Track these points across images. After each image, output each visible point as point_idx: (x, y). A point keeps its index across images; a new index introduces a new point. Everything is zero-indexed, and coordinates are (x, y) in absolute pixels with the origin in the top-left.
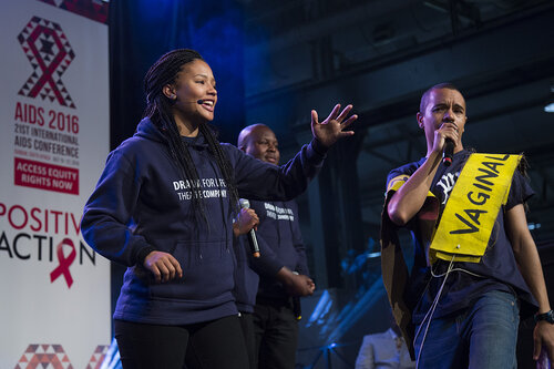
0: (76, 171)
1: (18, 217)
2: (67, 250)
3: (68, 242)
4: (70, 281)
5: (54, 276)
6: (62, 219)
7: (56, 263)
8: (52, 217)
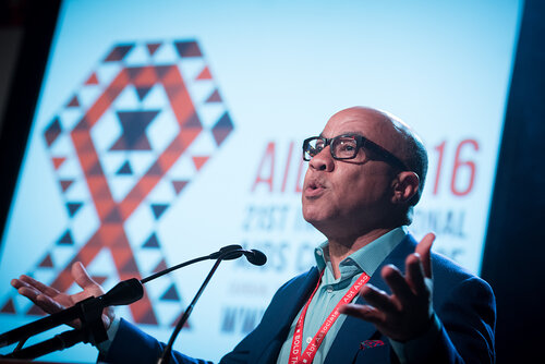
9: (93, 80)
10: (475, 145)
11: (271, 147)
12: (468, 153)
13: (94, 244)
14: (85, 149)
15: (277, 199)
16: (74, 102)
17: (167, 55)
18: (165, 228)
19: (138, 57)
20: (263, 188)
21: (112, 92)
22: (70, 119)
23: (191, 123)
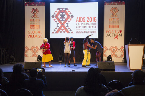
0: (119, 25)
1: (110, 32)
2: (117, 35)
3: (117, 34)
4: (117, 39)
5: (115, 38)
6: (116, 31)
7: (115, 37)
8: (115, 31)
9: (56, 12)
10: (96, 18)
11: (77, 18)
12: (95, 18)
13: (61, 27)
14: (57, 18)
15: (79, 22)
16: (54, 14)
17: (64, 9)
18: (68, 25)
19: (61, 10)
20: (77, 21)
21: (59, 13)
22: (55, 15)
23: (69, 16)
